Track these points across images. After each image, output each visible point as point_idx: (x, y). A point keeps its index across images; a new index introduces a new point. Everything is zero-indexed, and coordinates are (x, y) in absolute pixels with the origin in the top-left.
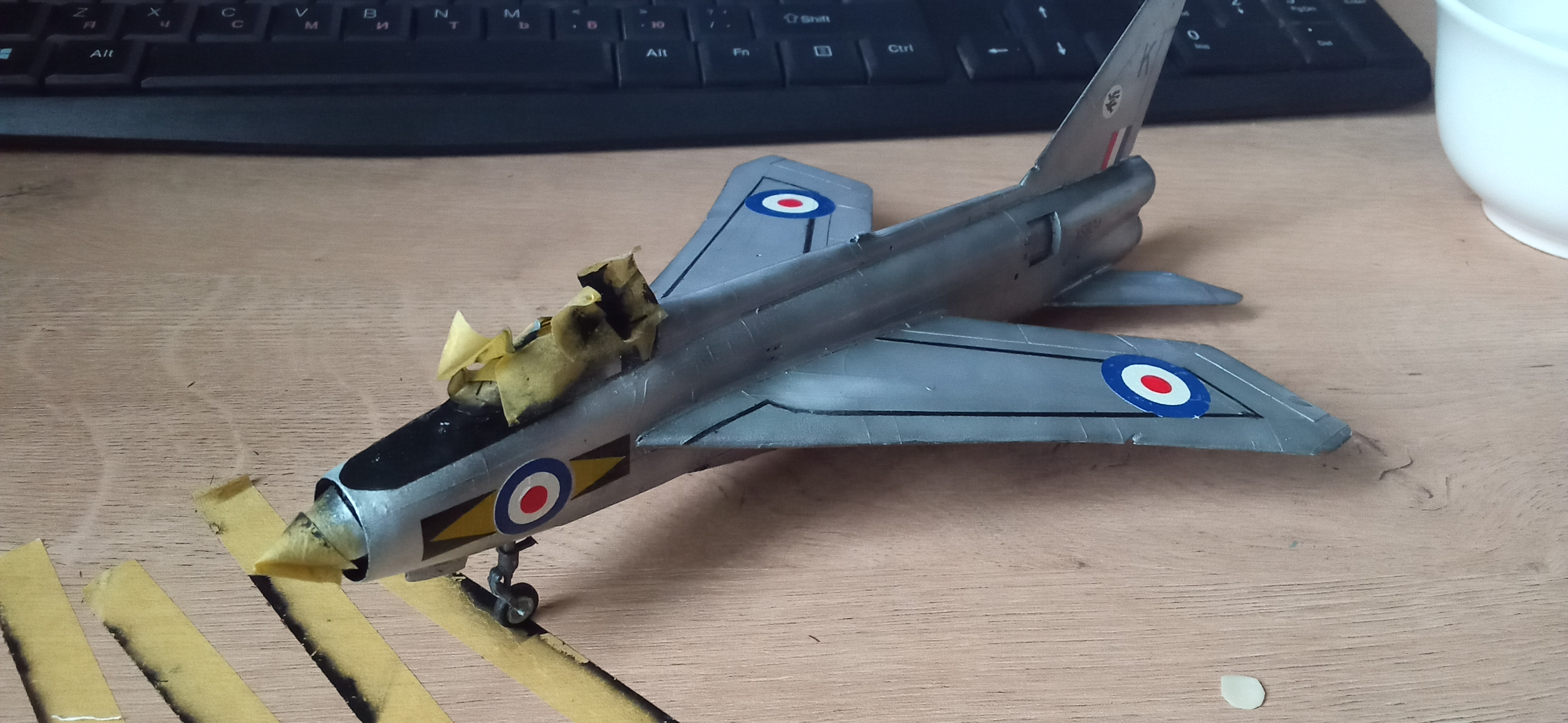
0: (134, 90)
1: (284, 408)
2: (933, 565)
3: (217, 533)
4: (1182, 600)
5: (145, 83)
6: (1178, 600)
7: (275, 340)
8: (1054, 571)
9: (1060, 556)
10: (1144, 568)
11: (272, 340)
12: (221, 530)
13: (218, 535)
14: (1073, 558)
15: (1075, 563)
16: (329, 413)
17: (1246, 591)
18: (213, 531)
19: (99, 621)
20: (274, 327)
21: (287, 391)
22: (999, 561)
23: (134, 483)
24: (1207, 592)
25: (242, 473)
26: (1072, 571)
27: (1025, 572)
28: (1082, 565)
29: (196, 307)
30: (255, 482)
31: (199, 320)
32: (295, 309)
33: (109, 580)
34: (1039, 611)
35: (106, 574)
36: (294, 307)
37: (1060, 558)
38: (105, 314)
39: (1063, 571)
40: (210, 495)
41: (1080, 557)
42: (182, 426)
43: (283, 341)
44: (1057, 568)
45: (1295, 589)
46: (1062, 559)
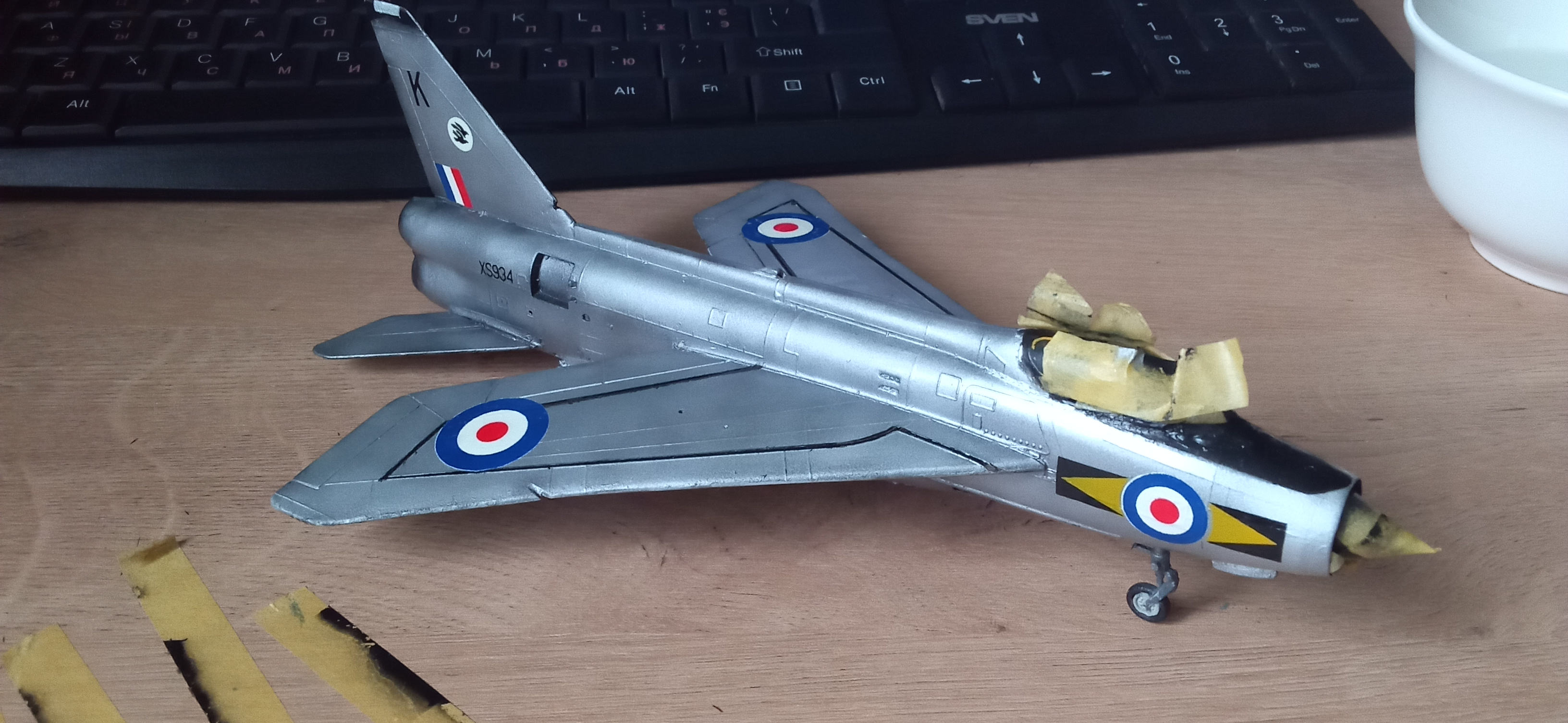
0: (107, 140)
1: (220, 465)
2: (848, 629)
3: (139, 597)
4: (1101, 667)
5: (118, 132)
6: (1098, 666)
7: (221, 394)
8: (973, 635)
9: (980, 619)
10: (1065, 632)
11: (218, 394)
12: (143, 593)
13: (139, 600)
14: (993, 621)
15: (995, 627)
16: (263, 470)
17: (1170, 657)
18: (135, 595)
19: (16, 689)
20: (221, 381)
21: (225, 447)
22: (917, 625)
23: (66, 545)
24: (1128, 658)
25: (170, 534)
26: (991, 635)
27: (942, 637)
28: (1002, 628)
29: (148, 361)
30: (182, 543)
31: (151, 373)
32: (244, 361)
33: (30, 646)
34: (951, 679)
35: (27, 640)
36: (244, 359)
37: (980, 621)
38: (61, 368)
39: (981, 635)
40: (136, 557)
41: (1000, 619)
42: (119, 485)
43: (228, 394)
44: (975, 632)
45: (1220, 655)
46: (982, 622)
